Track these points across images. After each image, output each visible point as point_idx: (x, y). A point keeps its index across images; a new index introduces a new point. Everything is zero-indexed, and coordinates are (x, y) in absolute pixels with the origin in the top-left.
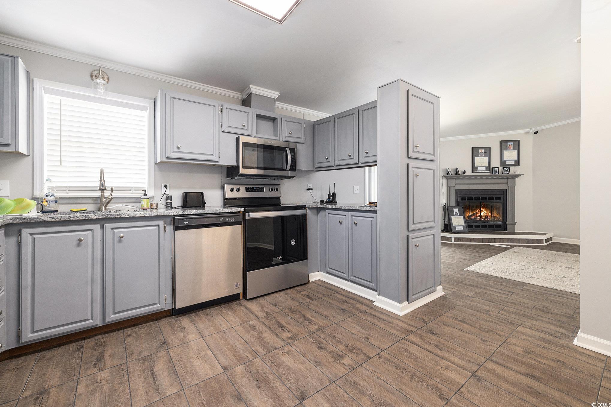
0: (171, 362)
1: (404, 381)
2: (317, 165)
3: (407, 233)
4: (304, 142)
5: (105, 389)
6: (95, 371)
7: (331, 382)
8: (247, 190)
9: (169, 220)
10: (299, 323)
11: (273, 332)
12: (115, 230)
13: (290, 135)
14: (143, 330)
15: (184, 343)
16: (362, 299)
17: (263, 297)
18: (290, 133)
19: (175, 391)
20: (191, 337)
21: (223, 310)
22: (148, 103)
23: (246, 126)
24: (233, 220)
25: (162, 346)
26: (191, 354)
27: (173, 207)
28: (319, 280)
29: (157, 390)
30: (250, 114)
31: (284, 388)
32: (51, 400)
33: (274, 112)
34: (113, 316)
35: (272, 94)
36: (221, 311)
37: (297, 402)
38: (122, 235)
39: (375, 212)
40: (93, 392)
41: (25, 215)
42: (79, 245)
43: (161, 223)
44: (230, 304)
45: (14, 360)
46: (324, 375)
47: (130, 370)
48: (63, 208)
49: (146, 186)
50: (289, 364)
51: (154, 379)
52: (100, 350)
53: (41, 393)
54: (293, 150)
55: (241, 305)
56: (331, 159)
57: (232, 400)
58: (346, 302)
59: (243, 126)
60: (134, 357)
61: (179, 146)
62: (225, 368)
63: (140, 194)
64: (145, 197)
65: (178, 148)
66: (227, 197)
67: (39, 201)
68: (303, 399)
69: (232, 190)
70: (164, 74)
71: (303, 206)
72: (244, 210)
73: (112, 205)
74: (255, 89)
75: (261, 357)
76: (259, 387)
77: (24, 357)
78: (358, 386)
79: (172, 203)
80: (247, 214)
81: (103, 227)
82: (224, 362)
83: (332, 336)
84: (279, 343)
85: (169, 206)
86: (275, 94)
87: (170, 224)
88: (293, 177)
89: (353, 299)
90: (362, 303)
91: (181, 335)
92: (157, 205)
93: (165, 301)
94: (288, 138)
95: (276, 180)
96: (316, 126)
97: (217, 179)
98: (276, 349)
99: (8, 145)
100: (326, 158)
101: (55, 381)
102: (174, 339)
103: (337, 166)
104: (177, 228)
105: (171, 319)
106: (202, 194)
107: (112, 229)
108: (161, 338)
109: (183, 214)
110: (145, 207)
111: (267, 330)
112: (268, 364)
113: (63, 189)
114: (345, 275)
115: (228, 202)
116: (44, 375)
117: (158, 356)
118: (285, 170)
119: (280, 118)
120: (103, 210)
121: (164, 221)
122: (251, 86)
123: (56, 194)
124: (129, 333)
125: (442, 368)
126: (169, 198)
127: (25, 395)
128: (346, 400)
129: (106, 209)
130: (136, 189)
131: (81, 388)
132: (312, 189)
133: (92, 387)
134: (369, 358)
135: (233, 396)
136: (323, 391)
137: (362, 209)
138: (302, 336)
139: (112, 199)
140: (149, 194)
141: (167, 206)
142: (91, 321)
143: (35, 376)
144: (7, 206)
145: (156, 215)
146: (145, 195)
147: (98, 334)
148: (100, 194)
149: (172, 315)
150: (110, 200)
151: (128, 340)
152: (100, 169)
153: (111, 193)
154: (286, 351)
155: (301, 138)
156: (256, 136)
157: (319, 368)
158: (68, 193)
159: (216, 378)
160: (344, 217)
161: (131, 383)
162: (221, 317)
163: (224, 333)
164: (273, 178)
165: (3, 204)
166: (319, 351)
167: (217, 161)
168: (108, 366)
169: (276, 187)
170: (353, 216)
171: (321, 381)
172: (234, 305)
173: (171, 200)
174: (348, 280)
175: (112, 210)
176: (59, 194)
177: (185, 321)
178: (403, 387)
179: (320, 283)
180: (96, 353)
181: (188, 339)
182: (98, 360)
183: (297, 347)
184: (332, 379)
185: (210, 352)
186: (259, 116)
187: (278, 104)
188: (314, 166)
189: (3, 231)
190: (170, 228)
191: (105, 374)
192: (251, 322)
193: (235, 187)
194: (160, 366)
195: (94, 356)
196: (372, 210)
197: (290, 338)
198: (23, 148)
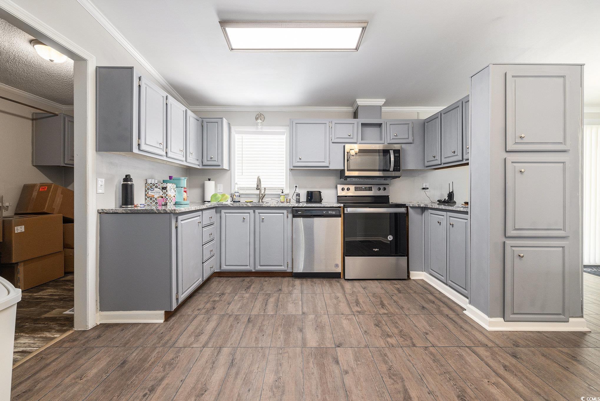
0: (278, 300)
1: (433, 372)
2: (427, 164)
3: (504, 239)
4: (411, 141)
5: (244, 301)
6: (244, 292)
7: (367, 346)
8: (356, 189)
9: (290, 210)
10: (373, 305)
11: (349, 304)
12: (260, 214)
13: (396, 137)
14: (274, 281)
15: (290, 293)
16: (454, 305)
17: (359, 281)
18: (395, 135)
19: (272, 313)
20: (295, 291)
21: (324, 282)
22: (285, 130)
23: (352, 135)
24: (334, 213)
25: (278, 291)
26: (290, 300)
27: (300, 202)
28: (422, 280)
29: (265, 310)
30: (355, 125)
31: (331, 336)
32: (224, 298)
33: (381, 118)
34: (259, 267)
35: (379, 102)
36: (323, 282)
37: (333, 346)
38: (263, 218)
39: (466, 213)
40: (239, 301)
41: (224, 203)
42: (244, 221)
43: (285, 212)
44: (331, 279)
45: (219, 278)
46: (365, 341)
47: (258, 297)
48: (243, 200)
49: (284, 186)
50: (344, 326)
51: (266, 305)
52: (250, 284)
53: (222, 294)
54: (397, 152)
55: (338, 282)
56: (438, 157)
57: (296, 329)
58: (433, 302)
59: (349, 136)
60: (263, 292)
61: (300, 157)
62: (303, 313)
63: (280, 192)
64: (282, 194)
65: (300, 159)
66: (339, 195)
67: (232, 196)
68: (339, 347)
69: (343, 189)
70: (294, 106)
71: (403, 204)
72: (343, 206)
73: (265, 199)
74: (361, 102)
75: (329, 315)
76: (316, 329)
77: (222, 278)
78: (386, 358)
79: (299, 198)
80: (345, 209)
81: (254, 212)
82: (305, 310)
83: (393, 321)
84: (347, 311)
85: (298, 201)
86: (380, 102)
87: (291, 213)
88: (399, 177)
89: (444, 303)
90: (451, 309)
91: (291, 288)
92: (290, 199)
93: (288, 266)
94: (393, 140)
95: (387, 180)
96: (426, 123)
97: (332, 180)
98: (342, 314)
99: (219, 166)
100: (433, 157)
101: (228, 291)
102: (285, 289)
103: (444, 164)
104: (294, 216)
105: (290, 279)
106: (320, 192)
107: (259, 213)
108: (280, 287)
109: (298, 206)
110: (282, 201)
111: (345, 301)
112: (330, 320)
113: (243, 188)
114: (443, 278)
115: (340, 199)
116: (226, 287)
117: (274, 295)
118: (389, 171)
119: (385, 122)
120: (261, 202)
121: (287, 211)
122: (357, 100)
123: (239, 192)
124: (267, 280)
125: (488, 382)
126: (298, 195)
127: (217, 293)
128: (369, 360)
129: (262, 202)
130: (278, 189)
131: (236, 298)
132: (428, 188)
133: (240, 299)
134: (414, 345)
135: (299, 328)
136: (356, 349)
137: (457, 210)
138: (368, 313)
139: (265, 195)
140: (285, 192)
141: (297, 201)
142: (249, 267)
143: (223, 287)
144: (218, 198)
145: (281, 206)
146: (282, 192)
147: (253, 277)
148: (259, 192)
149: (292, 277)
150: (264, 196)
151: (265, 283)
152: (258, 176)
153: (265, 191)
154: (348, 318)
155: (408, 138)
156: (361, 142)
157: (364, 335)
158: (246, 191)
159: (295, 316)
160: (443, 217)
161: (256, 303)
162: (320, 285)
163: (316, 295)
164: (384, 179)
165: (217, 196)
166: (373, 326)
167: (328, 167)
168: (250, 292)
169: (384, 186)
170: (450, 217)
171: (359, 343)
172: (334, 281)
173: (299, 197)
174: (447, 284)
175: (265, 202)
176: (241, 192)
177: (297, 282)
178: (427, 375)
179: (421, 283)
180: (248, 285)
181: (293, 292)
182: (248, 288)
183: (358, 318)
184: (369, 345)
185: (300, 303)
186: (363, 125)
187: (384, 109)
188: (424, 165)
189: (215, 210)
190: (290, 216)
191: (247, 295)
192: (337, 294)
193: (346, 187)
194: (272, 300)
195: (247, 286)
196: (465, 211)
197: (359, 312)
198: (226, 166)
